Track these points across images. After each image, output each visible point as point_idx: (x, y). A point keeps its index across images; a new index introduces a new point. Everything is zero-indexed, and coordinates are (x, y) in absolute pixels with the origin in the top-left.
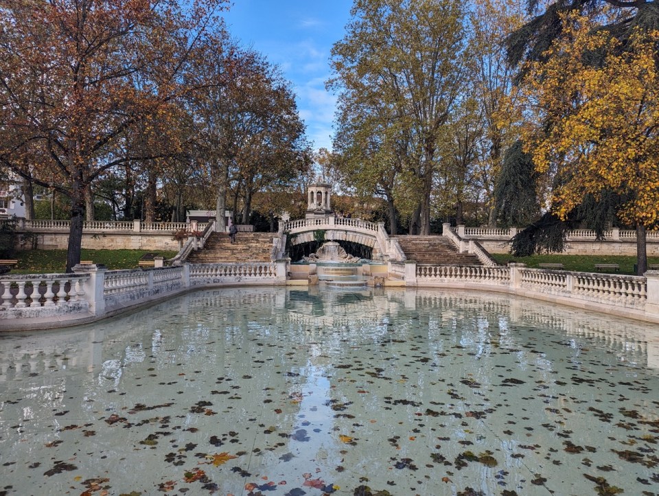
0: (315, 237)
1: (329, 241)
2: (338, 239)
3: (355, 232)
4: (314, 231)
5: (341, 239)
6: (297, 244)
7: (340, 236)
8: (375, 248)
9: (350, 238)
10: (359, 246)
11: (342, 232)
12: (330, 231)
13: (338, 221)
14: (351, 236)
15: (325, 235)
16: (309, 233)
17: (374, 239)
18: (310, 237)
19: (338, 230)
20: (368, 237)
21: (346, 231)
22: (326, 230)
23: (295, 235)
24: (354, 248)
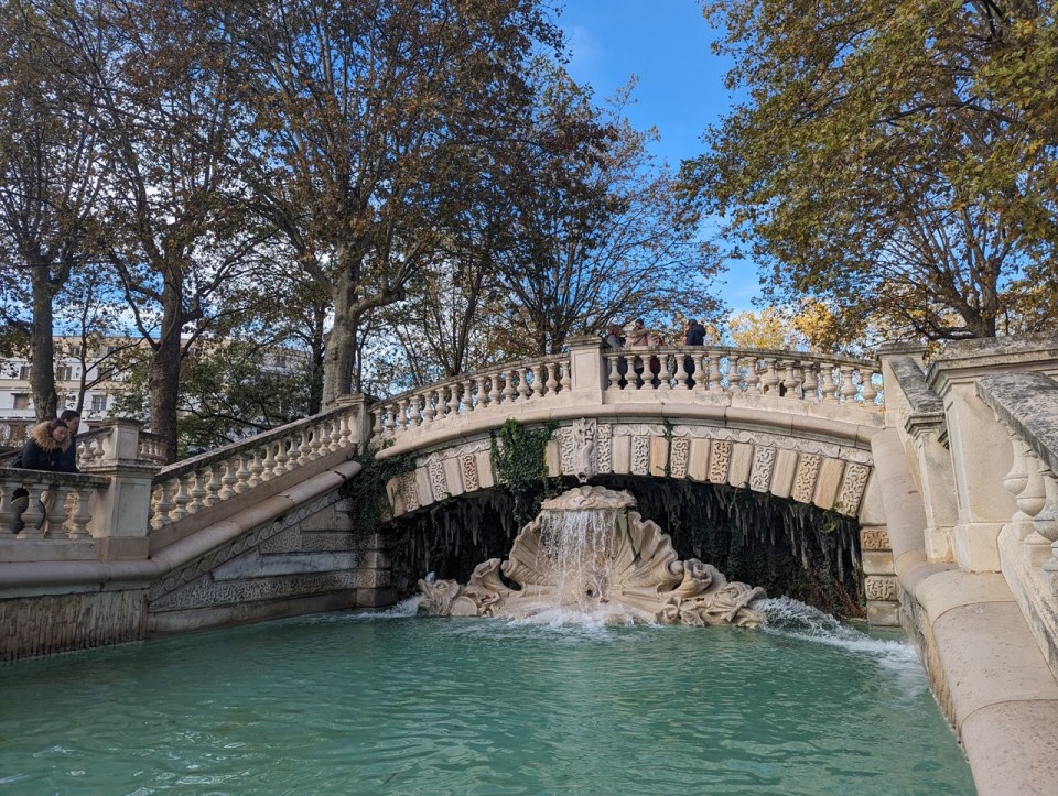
0: (498, 463)
1: (570, 482)
2: (620, 468)
3: (725, 421)
4: (492, 432)
5: (639, 470)
6: (413, 507)
7: (624, 453)
8: (870, 515)
9: (697, 461)
10: (772, 512)
11: (644, 429)
12: (577, 427)
13: (622, 369)
14: (699, 449)
15: (550, 451)
16: (468, 450)
17: (860, 456)
18: (471, 463)
19: (619, 418)
20: (813, 446)
21: (668, 420)
22: (553, 424)
23: (406, 462)
24: (741, 523)
